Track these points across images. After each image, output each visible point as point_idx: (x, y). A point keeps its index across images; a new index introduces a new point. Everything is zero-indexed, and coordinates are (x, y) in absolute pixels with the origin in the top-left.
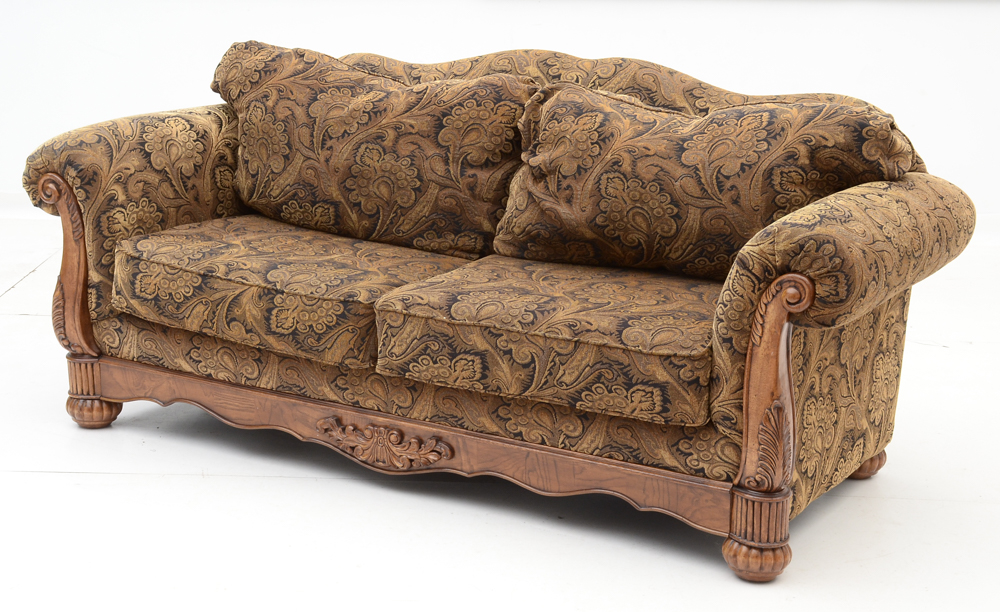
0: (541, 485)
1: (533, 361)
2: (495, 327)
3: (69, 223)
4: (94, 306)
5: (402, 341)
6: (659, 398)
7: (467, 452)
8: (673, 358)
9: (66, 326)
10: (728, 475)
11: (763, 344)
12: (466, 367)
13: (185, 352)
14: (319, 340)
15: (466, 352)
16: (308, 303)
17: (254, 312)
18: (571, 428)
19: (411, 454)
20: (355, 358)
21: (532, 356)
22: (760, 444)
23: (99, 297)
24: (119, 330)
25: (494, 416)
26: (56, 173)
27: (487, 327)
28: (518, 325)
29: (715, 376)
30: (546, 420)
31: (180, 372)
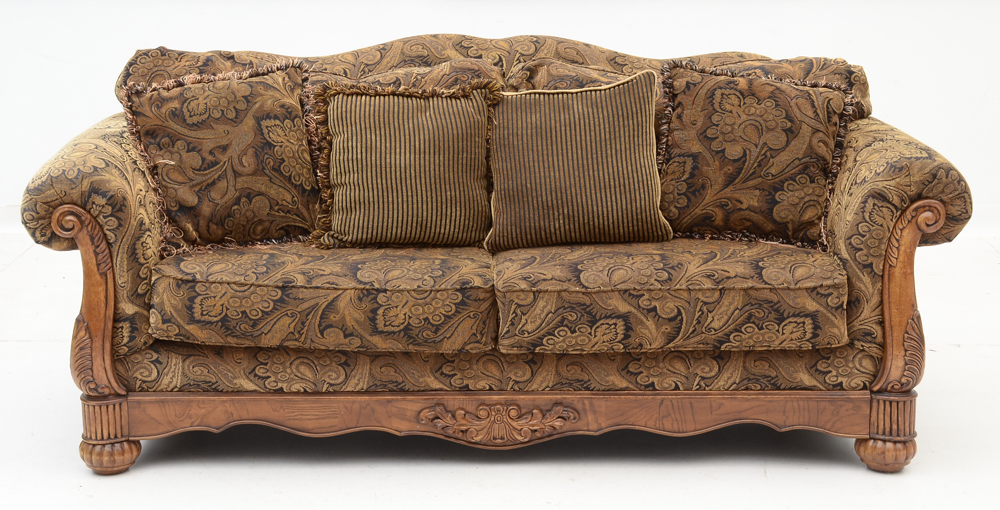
0: (676, 427)
1: (680, 313)
2: (635, 289)
3: (92, 255)
4: (126, 340)
5: (535, 317)
6: (810, 326)
7: (595, 412)
8: (819, 289)
9: (94, 368)
10: (865, 384)
11: (899, 265)
12: (608, 331)
13: (248, 371)
14: (436, 332)
15: (606, 317)
16: (418, 297)
17: (356, 315)
18: (707, 369)
19: (533, 425)
20: (478, 342)
21: (679, 310)
22: (906, 351)
23: (133, 329)
24: (157, 361)
25: (623, 373)
26: (75, 204)
27: (626, 291)
28: (656, 283)
29: (853, 299)
30: (680, 367)
31: (239, 392)
